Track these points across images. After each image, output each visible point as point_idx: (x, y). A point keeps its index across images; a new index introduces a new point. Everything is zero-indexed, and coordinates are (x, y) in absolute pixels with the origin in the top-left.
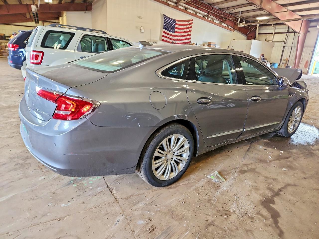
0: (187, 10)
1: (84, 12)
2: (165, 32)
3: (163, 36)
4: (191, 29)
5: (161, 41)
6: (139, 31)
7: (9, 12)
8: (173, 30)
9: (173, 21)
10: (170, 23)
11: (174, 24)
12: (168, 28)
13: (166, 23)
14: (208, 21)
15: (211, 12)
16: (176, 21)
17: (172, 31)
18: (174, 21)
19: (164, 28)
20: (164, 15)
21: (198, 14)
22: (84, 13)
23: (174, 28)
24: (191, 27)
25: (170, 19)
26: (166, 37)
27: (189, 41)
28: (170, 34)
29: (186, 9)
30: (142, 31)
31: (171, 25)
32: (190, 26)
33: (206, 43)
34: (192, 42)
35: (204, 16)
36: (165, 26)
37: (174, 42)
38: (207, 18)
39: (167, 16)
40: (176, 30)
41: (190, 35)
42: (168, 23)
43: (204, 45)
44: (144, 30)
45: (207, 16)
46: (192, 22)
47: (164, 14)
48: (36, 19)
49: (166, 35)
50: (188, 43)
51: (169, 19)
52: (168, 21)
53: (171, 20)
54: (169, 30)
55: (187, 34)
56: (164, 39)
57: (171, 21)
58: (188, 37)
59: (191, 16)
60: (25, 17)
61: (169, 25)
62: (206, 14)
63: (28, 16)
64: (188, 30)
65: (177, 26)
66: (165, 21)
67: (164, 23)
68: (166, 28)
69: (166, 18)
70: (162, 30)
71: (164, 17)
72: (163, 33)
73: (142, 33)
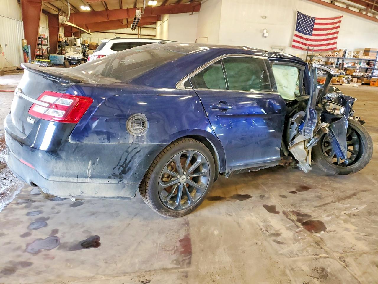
0: (334, 4)
1: (190, 13)
2: (297, 36)
3: (294, 41)
4: (338, 30)
5: (290, 47)
6: (261, 34)
7: (108, 19)
8: (310, 32)
9: (310, 19)
10: (307, 23)
11: (313, 23)
12: (302, 29)
13: (300, 23)
14: (366, 17)
15: (373, 5)
16: (315, 20)
17: (308, 33)
18: (312, 19)
19: (296, 30)
20: (299, 13)
21: (350, 8)
22: (190, 15)
23: (311, 30)
24: (338, 27)
25: (306, 16)
26: (298, 42)
27: (334, 46)
28: (305, 38)
29: (333, 2)
30: (265, 35)
31: (307, 26)
32: (337, 25)
33: (361, 49)
34: (338, 49)
35: (360, 10)
36: (299, 27)
37: (311, 48)
38: (364, 13)
39: (302, 14)
40: (314, 32)
41: (336, 38)
42: (303, 22)
43: (358, 52)
44: (267, 33)
45: (366, 10)
46: (341, 19)
47: (298, 11)
48: (135, 24)
49: (299, 39)
50: (332, 49)
51: (304, 17)
52: (304, 21)
53: (307, 18)
54: (304, 32)
55: (331, 37)
56: (296, 44)
57: (308, 20)
58: (333, 41)
59: (340, 11)
60: (121, 22)
61: (303, 25)
62: (364, 7)
63: (125, 22)
64: (333, 31)
65: (316, 27)
66: (299, 20)
67: (298, 23)
68: (300, 29)
69: (301, 16)
70: (293, 32)
71: (299, 15)
72: (295, 36)
73: (265, 37)
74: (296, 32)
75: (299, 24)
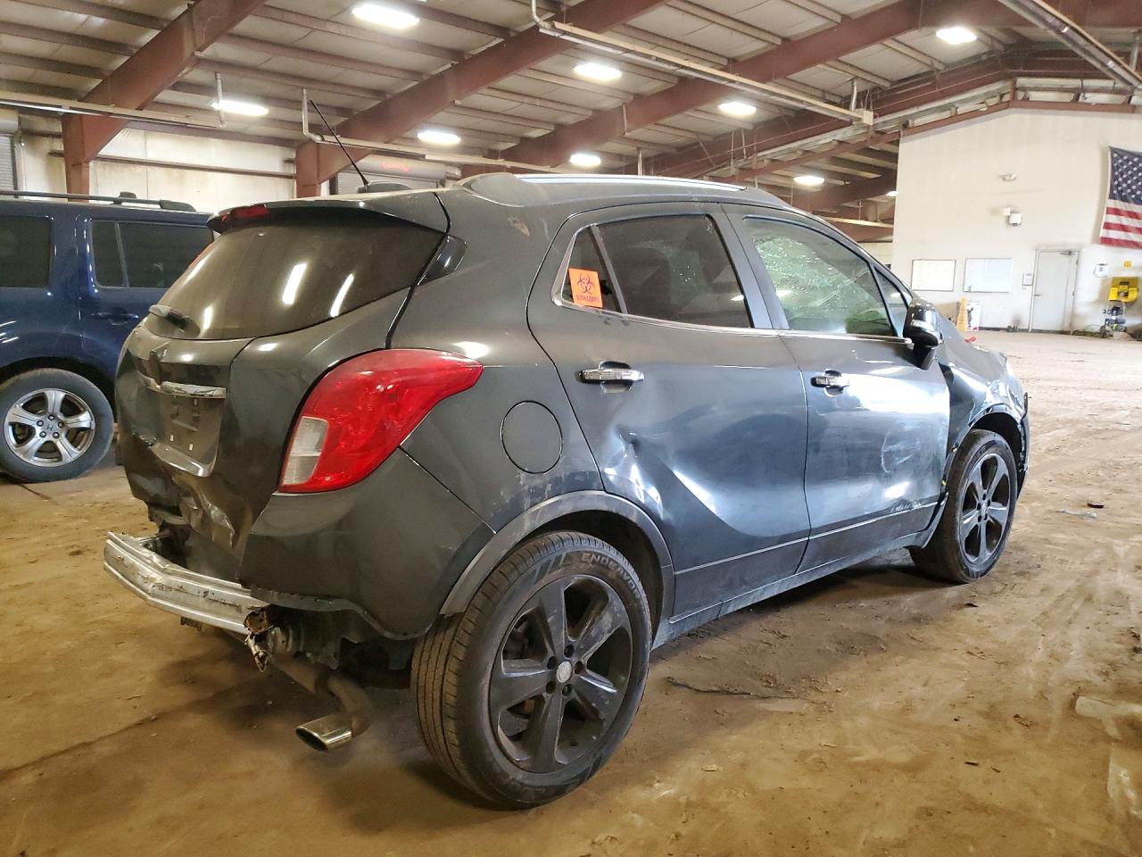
2: (1117, 212)
3: (1108, 226)
5: (1098, 243)
6: (1003, 220)
12: (1133, 192)
13: (1124, 176)
19: (1112, 197)
20: (1113, 150)
26: (1123, 228)
30: (1012, 221)
36: (1120, 188)
39: (1123, 151)
47: (1110, 148)
49: (1125, 221)
51: (1136, 160)
52: (1135, 169)
56: (1114, 234)
66: (1120, 170)
67: (1114, 178)
68: (1123, 194)
69: (1125, 158)
70: (1102, 202)
71: (1115, 155)
72: (1107, 213)
73: (1015, 224)
74: (1113, 201)
75: (1120, 179)
